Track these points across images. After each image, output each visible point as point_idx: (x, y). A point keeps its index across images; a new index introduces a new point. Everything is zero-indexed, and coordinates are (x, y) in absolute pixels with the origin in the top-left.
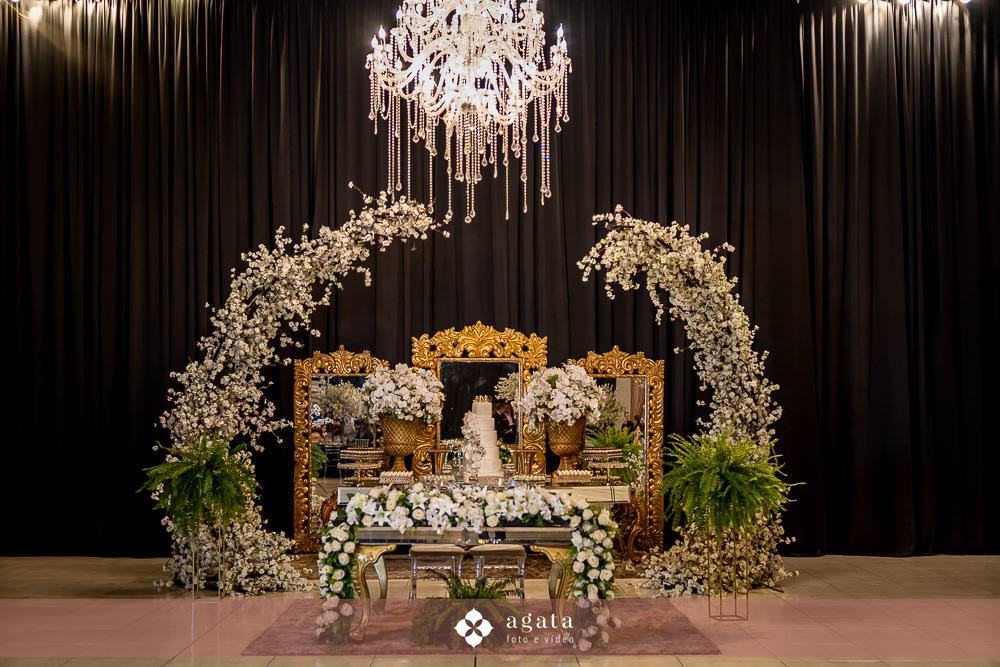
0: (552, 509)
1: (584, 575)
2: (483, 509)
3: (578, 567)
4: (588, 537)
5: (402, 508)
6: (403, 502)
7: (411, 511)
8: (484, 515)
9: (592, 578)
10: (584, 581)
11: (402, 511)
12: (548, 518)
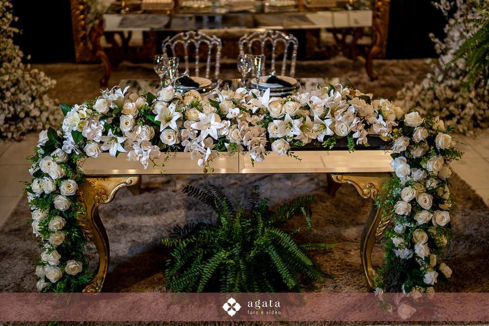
0: (368, 127)
1: (411, 218)
2: (266, 126)
3: (402, 208)
4: (420, 167)
5: (145, 128)
6: (145, 117)
7: (158, 133)
8: (267, 134)
9: (420, 222)
10: (408, 225)
11: (144, 132)
12: (362, 140)
